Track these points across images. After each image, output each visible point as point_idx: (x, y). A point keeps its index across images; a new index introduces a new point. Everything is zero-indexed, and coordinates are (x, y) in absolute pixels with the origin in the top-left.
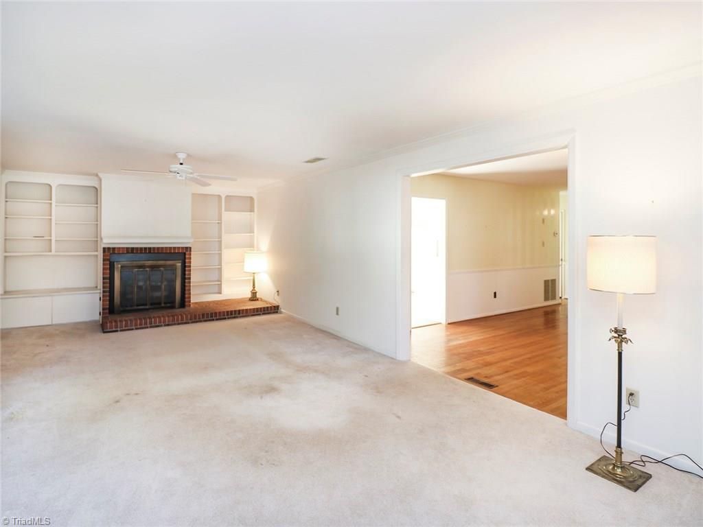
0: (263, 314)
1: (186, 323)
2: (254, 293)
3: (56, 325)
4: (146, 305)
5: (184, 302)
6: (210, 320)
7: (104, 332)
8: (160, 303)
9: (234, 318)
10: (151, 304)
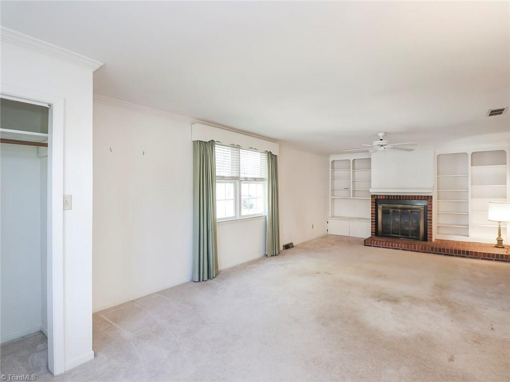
0: (496, 260)
1: (418, 251)
2: (500, 241)
3: (351, 237)
4: (398, 234)
5: (426, 237)
6: (438, 254)
7: (365, 245)
8: (408, 235)
9: (462, 257)
10: (402, 235)
